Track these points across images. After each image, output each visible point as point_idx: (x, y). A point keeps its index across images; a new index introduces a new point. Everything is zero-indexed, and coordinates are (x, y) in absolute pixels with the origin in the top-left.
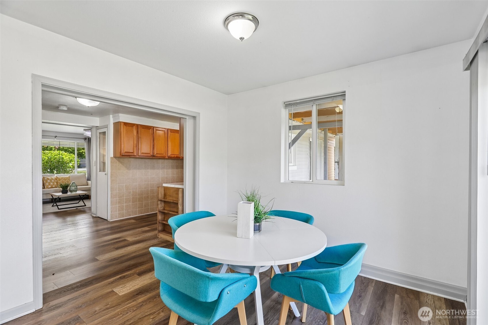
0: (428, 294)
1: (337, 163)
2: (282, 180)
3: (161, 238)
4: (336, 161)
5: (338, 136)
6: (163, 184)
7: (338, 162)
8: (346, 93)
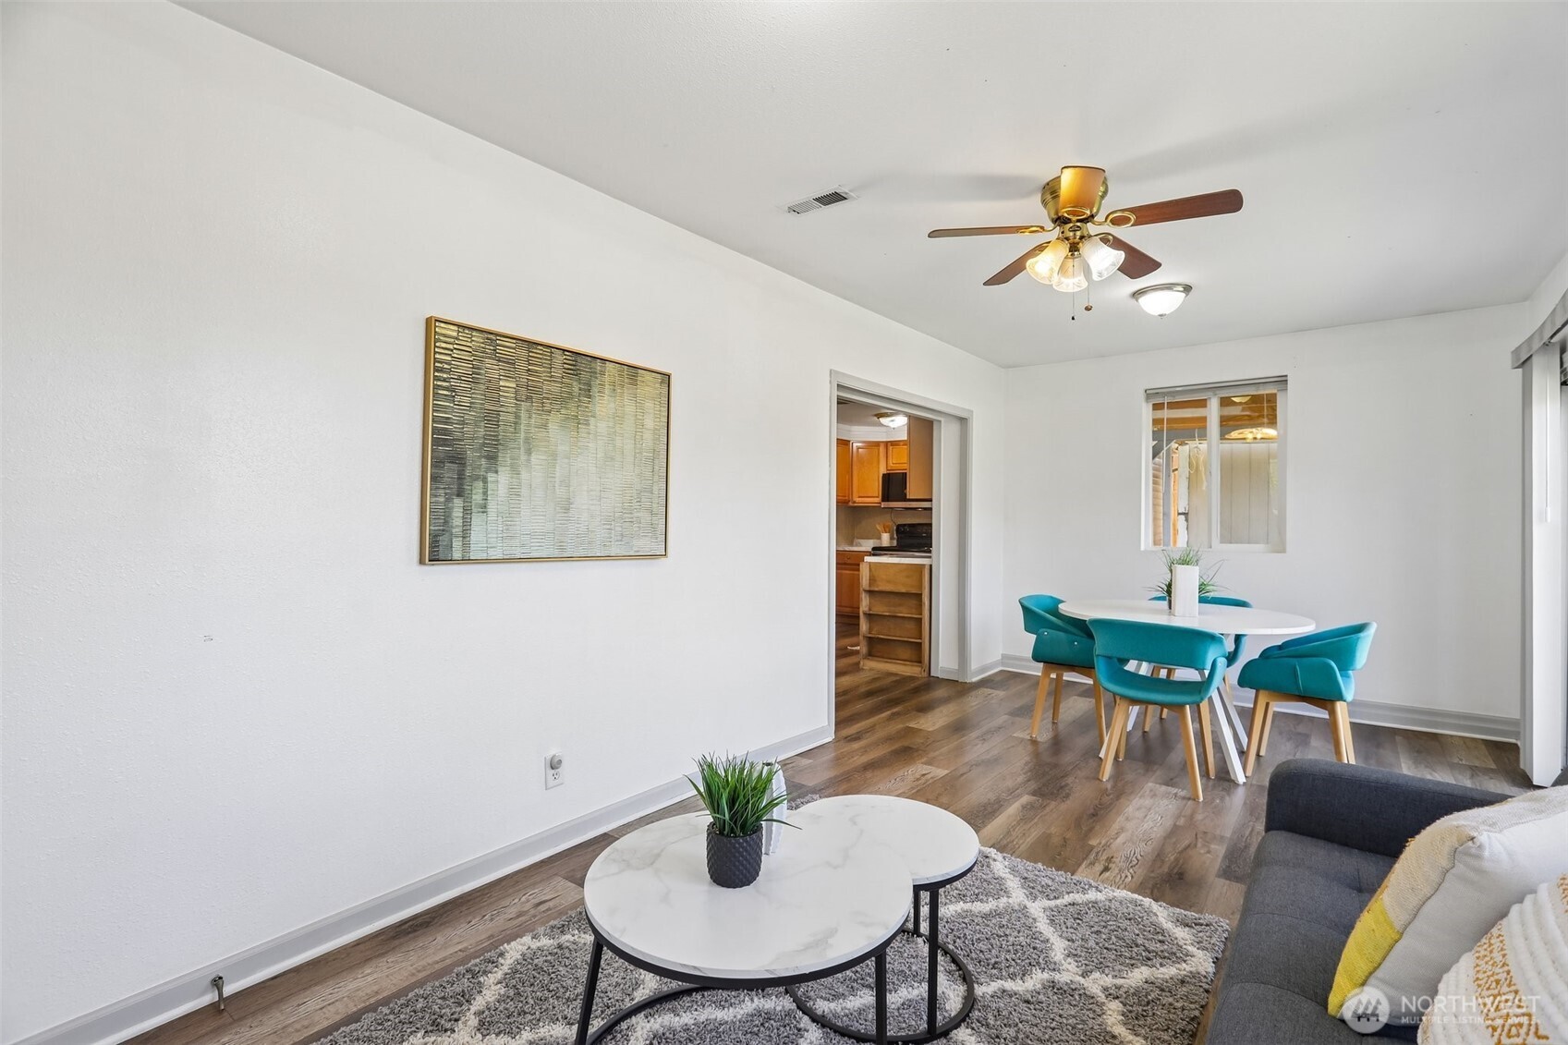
0: (1452, 736)
1: (1183, 517)
2: (1142, 548)
3: (871, 669)
4: (1180, 511)
5: (1187, 446)
6: (866, 558)
7: (1186, 514)
8: (1289, 378)
